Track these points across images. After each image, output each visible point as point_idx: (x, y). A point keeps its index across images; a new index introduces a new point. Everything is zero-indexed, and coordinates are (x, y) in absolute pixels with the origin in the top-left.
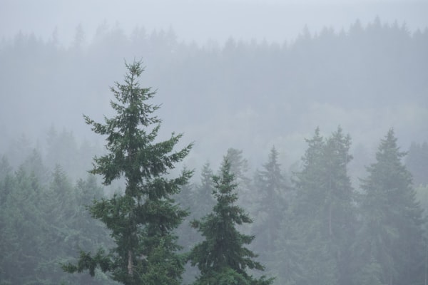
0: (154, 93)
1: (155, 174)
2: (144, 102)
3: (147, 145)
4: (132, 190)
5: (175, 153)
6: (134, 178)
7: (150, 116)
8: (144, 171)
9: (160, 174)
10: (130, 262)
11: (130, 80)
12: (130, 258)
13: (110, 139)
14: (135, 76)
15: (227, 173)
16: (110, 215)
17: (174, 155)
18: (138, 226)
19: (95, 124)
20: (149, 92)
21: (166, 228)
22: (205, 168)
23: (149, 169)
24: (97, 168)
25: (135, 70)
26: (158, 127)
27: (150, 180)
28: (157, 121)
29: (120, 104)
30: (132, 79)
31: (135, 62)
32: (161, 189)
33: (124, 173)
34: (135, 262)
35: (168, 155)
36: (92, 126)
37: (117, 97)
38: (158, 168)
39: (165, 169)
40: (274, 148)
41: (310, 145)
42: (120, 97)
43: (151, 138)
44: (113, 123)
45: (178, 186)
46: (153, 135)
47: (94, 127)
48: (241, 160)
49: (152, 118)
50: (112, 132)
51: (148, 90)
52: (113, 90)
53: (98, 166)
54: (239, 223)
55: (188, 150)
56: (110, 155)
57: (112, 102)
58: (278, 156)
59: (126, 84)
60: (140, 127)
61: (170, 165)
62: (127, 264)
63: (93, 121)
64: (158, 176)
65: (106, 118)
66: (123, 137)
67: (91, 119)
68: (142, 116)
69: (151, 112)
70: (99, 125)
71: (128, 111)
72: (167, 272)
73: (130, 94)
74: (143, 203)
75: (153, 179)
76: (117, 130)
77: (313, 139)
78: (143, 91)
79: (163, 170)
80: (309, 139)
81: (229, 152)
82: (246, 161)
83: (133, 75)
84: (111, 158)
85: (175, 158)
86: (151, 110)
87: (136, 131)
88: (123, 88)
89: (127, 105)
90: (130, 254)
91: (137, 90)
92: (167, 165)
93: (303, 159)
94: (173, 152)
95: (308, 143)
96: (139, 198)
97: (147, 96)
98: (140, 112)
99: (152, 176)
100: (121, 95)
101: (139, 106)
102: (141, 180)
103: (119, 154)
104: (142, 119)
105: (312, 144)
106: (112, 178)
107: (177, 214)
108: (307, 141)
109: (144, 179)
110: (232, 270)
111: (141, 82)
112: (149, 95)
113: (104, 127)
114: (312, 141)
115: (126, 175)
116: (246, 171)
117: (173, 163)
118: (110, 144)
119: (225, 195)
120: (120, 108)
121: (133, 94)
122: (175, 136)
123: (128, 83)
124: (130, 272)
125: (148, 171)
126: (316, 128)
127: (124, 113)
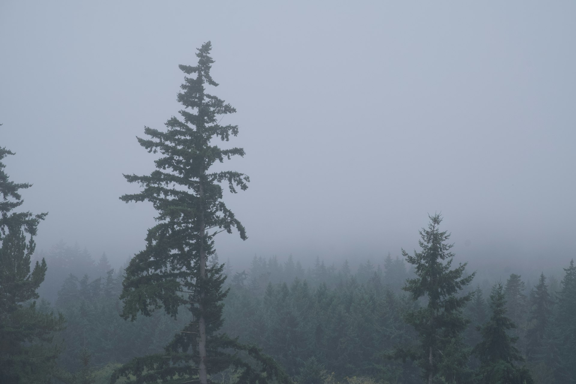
0: (449, 236)
1: (449, 294)
2: (443, 242)
3: (444, 273)
4: (433, 305)
5: (463, 279)
6: (435, 296)
7: (446, 252)
8: (441, 292)
9: (453, 293)
10: (430, 355)
11: (432, 227)
12: (431, 352)
13: (418, 268)
14: (436, 225)
15: (500, 293)
16: (418, 322)
17: (462, 280)
18: (437, 330)
19: (409, 257)
20: (445, 235)
21: (456, 331)
22: (494, 287)
23: (445, 290)
24: (407, 287)
25: (436, 220)
26: (451, 260)
27: (445, 298)
28: (451, 255)
29: (426, 243)
30: (434, 227)
31: (436, 215)
32: (453, 304)
33: (428, 293)
34: (434, 355)
35: (458, 280)
36: (406, 257)
37: (423, 238)
38: (451, 289)
39: (456, 290)
40: (542, 274)
41: (567, 273)
42: (425, 239)
43: (446, 268)
44: (419, 256)
45: (465, 302)
46: (448, 266)
47: (408, 258)
48: (520, 282)
49: (448, 254)
50: (419, 263)
51: (445, 233)
52: (421, 234)
53: (408, 285)
54: (508, 328)
55: (472, 276)
56: (418, 279)
57: (420, 242)
58: (545, 280)
59: (429, 230)
60: (439, 260)
61: (460, 288)
62: (429, 357)
63: (407, 254)
64: (451, 295)
65: (415, 251)
66: (427, 267)
67: (406, 252)
68: (440, 253)
69: (447, 250)
70: (411, 257)
71: (430, 249)
72: (456, 363)
73: (432, 237)
74: (440, 313)
75: (447, 297)
76: (423, 262)
77: (569, 268)
78: (442, 234)
79: (455, 291)
80: (567, 269)
81: (511, 277)
82: (524, 283)
83: (434, 224)
84: (418, 281)
85: (463, 282)
86: (447, 248)
87: (436, 263)
88: (427, 233)
89: (430, 245)
90: (431, 349)
91: (437, 234)
92: (458, 287)
93: (562, 282)
94: (462, 278)
95: (565, 271)
96: (438, 311)
97: (444, 239)
98: (439, 250)
99: (447, 295)
100: (426, 237)
101: (438, 245)
102: (439, 298)
103: (424, 280)
104: (440, 255)
105: (569, 272)
106: (419, 296)
107: (464, 322)
108: (565, 270)
109: (441, 297)
110: (503, 361)
111: (440, 228)
112: (446, 237)
113: (414, 259)
114: (569, 270)
115: (429, 294)
116: (523, 290)
117: (462, 286)
118: (418, 271)
119: (499, 308)
120: (426, 247)
121: (434, 237)
122: (462, 265)
123: (431, 229)
124: (431, 362)
125: (444, 292)
126: (571, 261)
127: (428, 251)
